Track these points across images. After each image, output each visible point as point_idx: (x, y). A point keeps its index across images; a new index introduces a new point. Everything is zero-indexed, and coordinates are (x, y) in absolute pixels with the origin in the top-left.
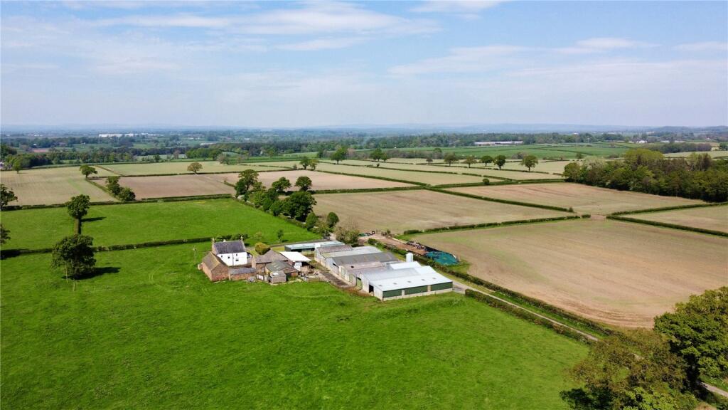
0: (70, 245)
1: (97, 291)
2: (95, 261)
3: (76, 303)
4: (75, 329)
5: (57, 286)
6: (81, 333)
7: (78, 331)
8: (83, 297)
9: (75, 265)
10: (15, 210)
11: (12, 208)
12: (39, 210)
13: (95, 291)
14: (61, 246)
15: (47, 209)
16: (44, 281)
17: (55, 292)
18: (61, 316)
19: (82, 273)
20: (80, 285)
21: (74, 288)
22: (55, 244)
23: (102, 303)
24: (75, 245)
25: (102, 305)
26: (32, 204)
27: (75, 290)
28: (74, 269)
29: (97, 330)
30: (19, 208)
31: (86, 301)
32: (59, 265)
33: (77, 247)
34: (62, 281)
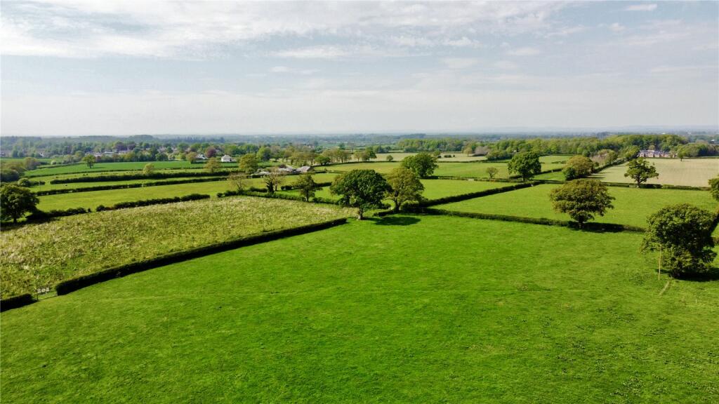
0: (671, 219)
1: (701, 306)
2: (715, 254)
3: (651, 316)
4: (617, 366)
5: (640, 280)
6: (623, 379)
7: (621, 371)
8: (671, 309)
9: (677, 255)
10: (654, 188)
11: (650, 186)
12: (682, 191)
13: (698, 305)
14: (659, 219)
15: (692, 191)
16: (628, 269)
17: (632, 289)
18: (613, 331)
19: (686, 269)
20: (676, 289)
21: (664, 290)
22: (650, 216)
23: (699, 331)
24: (681, 221)
25: (696, 335)
26: (675, 185)
27: (664, 293)
28: (673, 259)
29: (658, 386)
30: (659, 187)
31: (670, 317)
32: (652, 249)
33: (683, 225)
34: (653, 276)
